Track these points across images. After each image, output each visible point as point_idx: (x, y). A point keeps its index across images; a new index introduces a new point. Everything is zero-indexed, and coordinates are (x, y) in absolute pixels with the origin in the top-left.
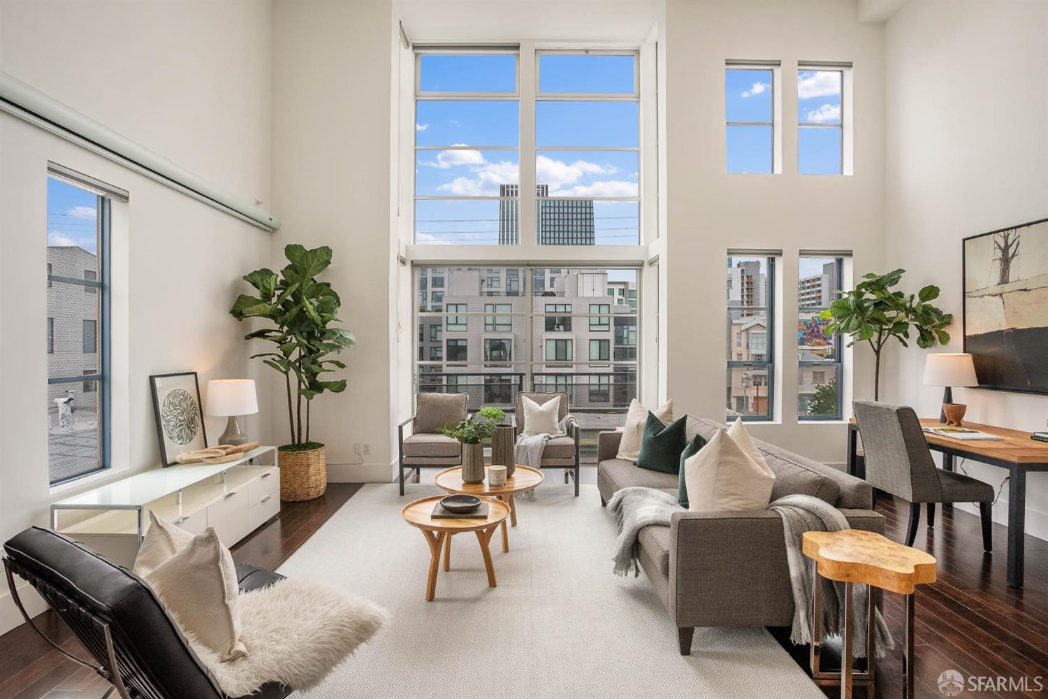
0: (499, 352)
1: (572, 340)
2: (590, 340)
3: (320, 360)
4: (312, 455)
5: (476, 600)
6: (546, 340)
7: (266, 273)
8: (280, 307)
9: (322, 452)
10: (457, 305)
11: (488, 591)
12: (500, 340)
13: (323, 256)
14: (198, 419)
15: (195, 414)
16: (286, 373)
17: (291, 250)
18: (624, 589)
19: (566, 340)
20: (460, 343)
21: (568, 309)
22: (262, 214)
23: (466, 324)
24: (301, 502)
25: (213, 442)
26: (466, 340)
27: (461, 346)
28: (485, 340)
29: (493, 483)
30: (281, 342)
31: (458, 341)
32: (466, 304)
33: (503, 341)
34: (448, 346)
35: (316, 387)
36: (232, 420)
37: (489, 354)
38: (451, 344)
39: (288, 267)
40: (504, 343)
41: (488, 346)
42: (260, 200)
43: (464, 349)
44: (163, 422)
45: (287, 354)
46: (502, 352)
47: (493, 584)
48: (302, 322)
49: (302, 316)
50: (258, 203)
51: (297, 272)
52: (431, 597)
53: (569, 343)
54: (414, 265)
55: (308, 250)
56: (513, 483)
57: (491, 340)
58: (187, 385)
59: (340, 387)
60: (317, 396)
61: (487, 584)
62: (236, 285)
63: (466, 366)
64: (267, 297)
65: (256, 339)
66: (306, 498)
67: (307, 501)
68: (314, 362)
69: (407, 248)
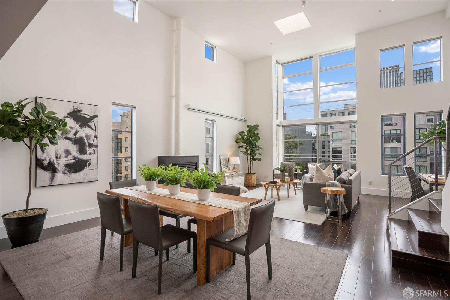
1: (401, 147)
3: (255, 152)
4: (253, 176)
7: (243, 132)
8: (246, 140)
9: (255, 176)
10: (337, 132)
13: (256, 127)
14: (228, 165)
15: (228, 163)
16: (247, 156)
17: (249, 126)
19: (397, 148)
20: (338, 149)
22: (243, 118)
23: (342, 141)
25: (231, 170)
26: (342, 148)
27: (339, 151)
28: (351, 148)
30: (246, 148)
32: (342, 132)
35: (254, 159)
36: (235, 165)
38: (334, 150)
39: (248, 130)
41: (352, 150)
42: (242, 114)
43: (341, 152)
44: (222, 164)
45: (247, 151)
47: (279, 200)
48: (251, 143)
49: (250, 142)
50: (242, 115)
51: (250, 132)
52: (265, 199)
54: (283, 126)
55: (252, 126)
57: (354, 148)
58: (226, 157)
59: (260, 159)
60: (254, 161)
62: (237, 135)
63: (342, 159)
64: (243, 138)
65: (241, 148)
66: (251, 186)
68: (254, 153)
69: (281, 121)
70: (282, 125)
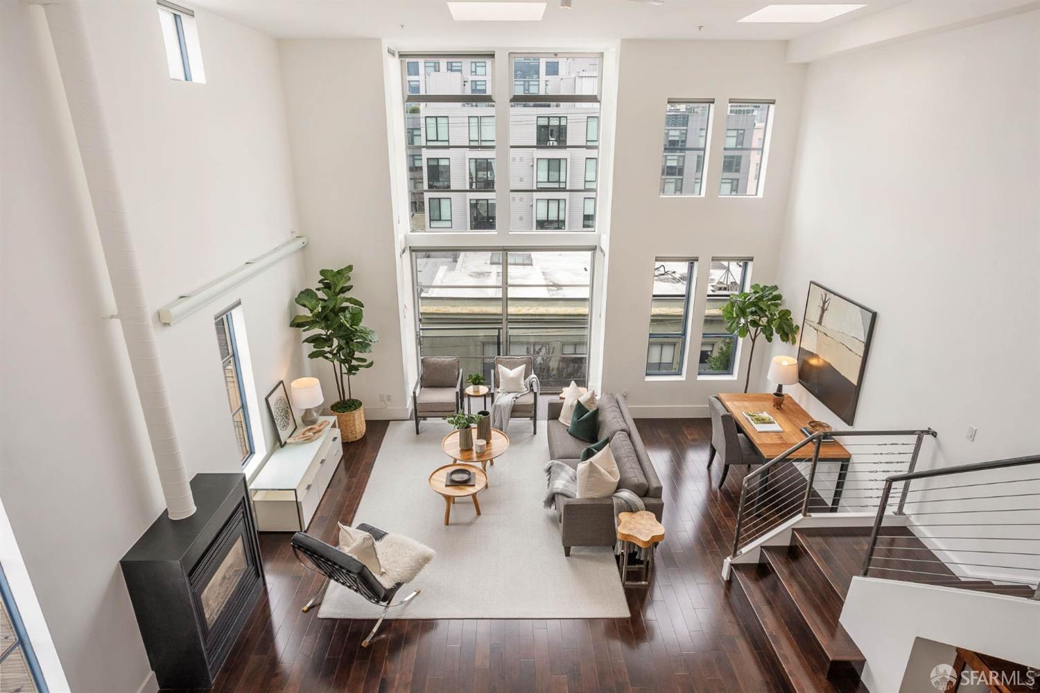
0: (485, 173)
1: (566, 159)
2: (587, 158)
4: (355, 411)
5: (470, 524)
6: (537, 159)
7: (308, 292)
9: (361, 407)
11: (476, 518)
12: (487, 159)
15: (287, 407)
16: (333, 362)
17: (323, 272)
18: (548, 516)
19: (559, 160)
20: (442, 165)
21: (563, 122)
22: (298, 244)
24: (352, 442)
26: (448, 159)
27: (443, 168)
29: (478, 451)
31: (440, 160)
32: (447, 117)
33: (489, 161)
34: (429, 167)
35: (353, 368)
36: (310, 409)
37: (474, 175)
38: (432, 166)
40: (491, 163)
41: (473, 165)
43: (447, 169)
46: (489, 173)
47: (479, 513)
52: (447, 523)
53: (563, 163)
54: (412, 250)
55: (336, 271)
56: (491, 449)
57: (476, 159)
58: (281, 393)
59: (370, 365)
60: (354, 375)
61: (476, 514)
66: (355, 440)
67: (356, 441)
69: (405, 236)
70: (410, 247)
